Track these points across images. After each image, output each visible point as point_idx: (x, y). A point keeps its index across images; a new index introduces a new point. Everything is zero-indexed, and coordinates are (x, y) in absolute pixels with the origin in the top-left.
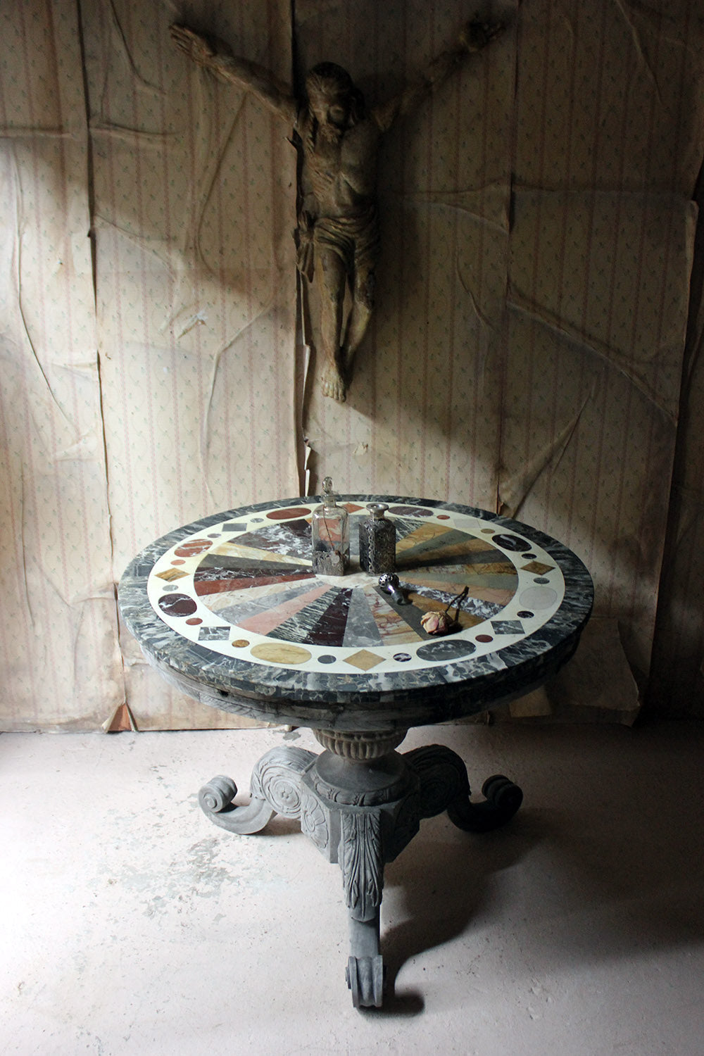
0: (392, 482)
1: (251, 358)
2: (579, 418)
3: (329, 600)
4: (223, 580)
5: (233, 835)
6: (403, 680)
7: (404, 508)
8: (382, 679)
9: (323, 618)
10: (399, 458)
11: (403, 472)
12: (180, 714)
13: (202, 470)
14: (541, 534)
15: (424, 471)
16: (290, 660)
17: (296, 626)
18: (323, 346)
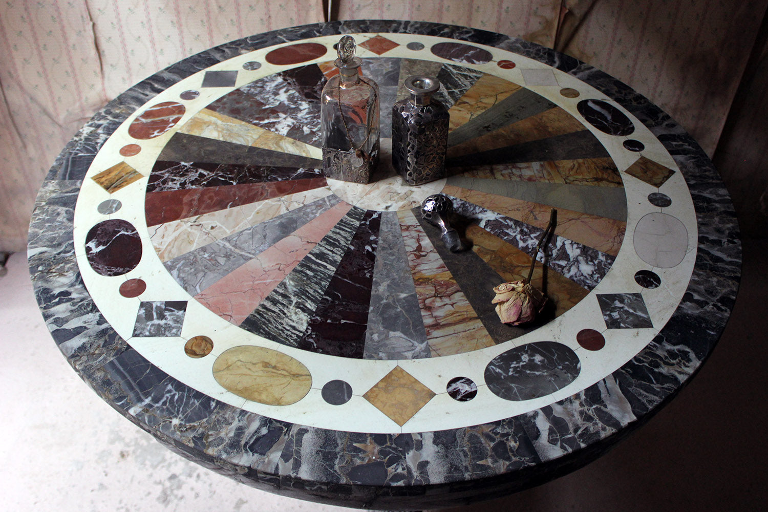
4: (190, 190)
7: (453, 44)
9: (334, 281)
14: (642, 101)
16: (277, 392)
17: (290, 302)
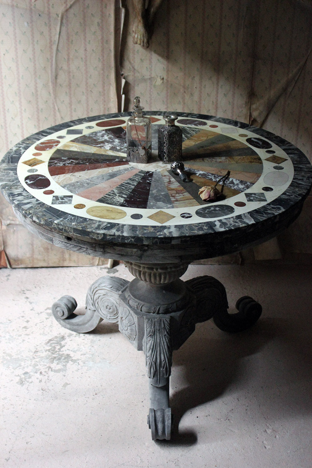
0: (179, 103)
1: (84, 17)
2: (307, 60)
3: (138, 179)
4: (67, 166)
5: (74, 333)
6: (187, 230)
7: (188, 120)
8: (173, 229)
9: (134, 190)
10: (184, 87)
11: (187, 97)
12: (39, 257)
13: (52, 95)
14: (278, 138)
15: (201, 96)
16: (113, 217)
17: (116, 195)
18: (134, 8)
